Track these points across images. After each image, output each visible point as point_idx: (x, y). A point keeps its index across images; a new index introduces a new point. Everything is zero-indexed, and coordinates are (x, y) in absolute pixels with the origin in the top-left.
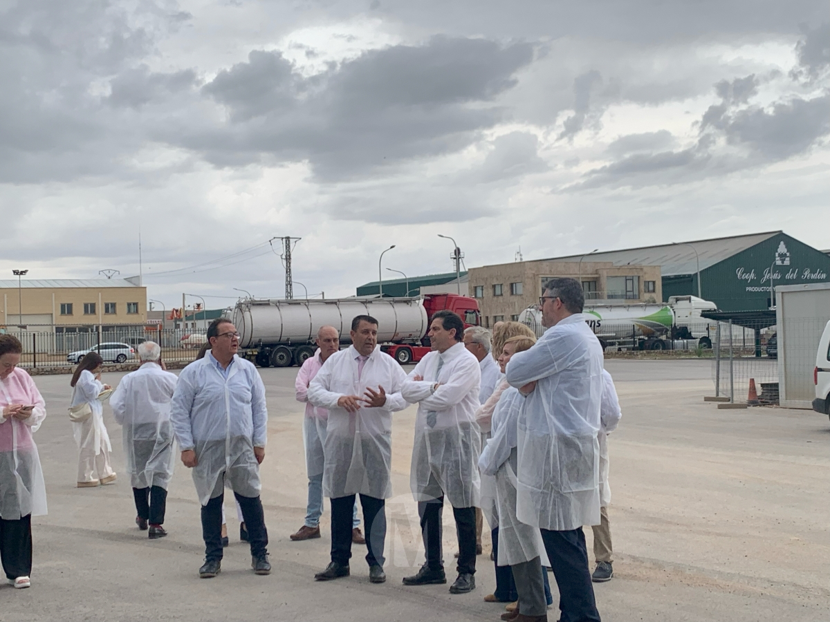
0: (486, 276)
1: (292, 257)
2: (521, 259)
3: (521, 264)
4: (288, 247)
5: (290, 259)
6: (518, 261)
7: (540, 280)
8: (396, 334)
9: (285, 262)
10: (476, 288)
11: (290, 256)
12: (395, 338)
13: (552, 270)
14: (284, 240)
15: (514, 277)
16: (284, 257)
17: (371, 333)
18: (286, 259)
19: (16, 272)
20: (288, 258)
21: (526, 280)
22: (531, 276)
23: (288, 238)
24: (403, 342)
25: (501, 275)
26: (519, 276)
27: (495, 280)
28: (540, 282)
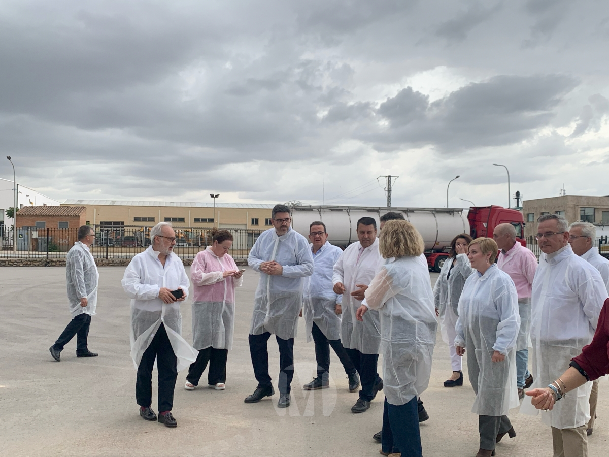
0: (536, 206)
1: (392, 189)
2: (564, 194)
3: (565, 198)
4: (389, 182)
5: (390, 191)
6: (562, 195)
7: (579, 209)
8: (436, 242)
9: (387, 193)
10: (528, 214)
11: (390, 188)
12: (436, 247)
13: (589, 202)
14: (387, 178)
15: (559, 207)
16: (387, 189)
17: (366, 233)
18: (388, 191)
19: (212, 196)
20: (389, 191)
21: (568, 209)
22: (572, 206)
23: (390, 177)
24: (444, 251)
25: (548, 205)
26: (562, 206)
27: (543, 208)
28: (579, 211)
